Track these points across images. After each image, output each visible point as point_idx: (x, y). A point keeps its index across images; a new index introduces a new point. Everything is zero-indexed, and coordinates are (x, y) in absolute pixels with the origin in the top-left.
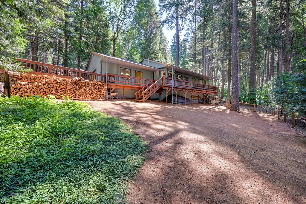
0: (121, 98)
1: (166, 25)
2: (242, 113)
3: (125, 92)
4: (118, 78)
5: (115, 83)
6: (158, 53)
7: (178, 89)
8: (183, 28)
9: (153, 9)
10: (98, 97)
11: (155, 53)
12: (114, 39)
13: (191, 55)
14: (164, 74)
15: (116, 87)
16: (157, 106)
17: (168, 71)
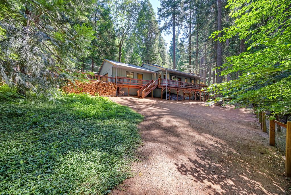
0: (126, 95)
1: (164, 31)
2: (225, 108)
3: (130, 91)
4: (124, 80)
5: (122, 83)
6: (157, 56)
7: (172, 88)
8: (179, 32)
9: (152, 17)
10: (111, 94)
11: (154, 56)
12: (120, 46)
13: (186, 57)
14: (160, 76)
15: (123, 87)
16: (153, 101)
17: (163, 73)
